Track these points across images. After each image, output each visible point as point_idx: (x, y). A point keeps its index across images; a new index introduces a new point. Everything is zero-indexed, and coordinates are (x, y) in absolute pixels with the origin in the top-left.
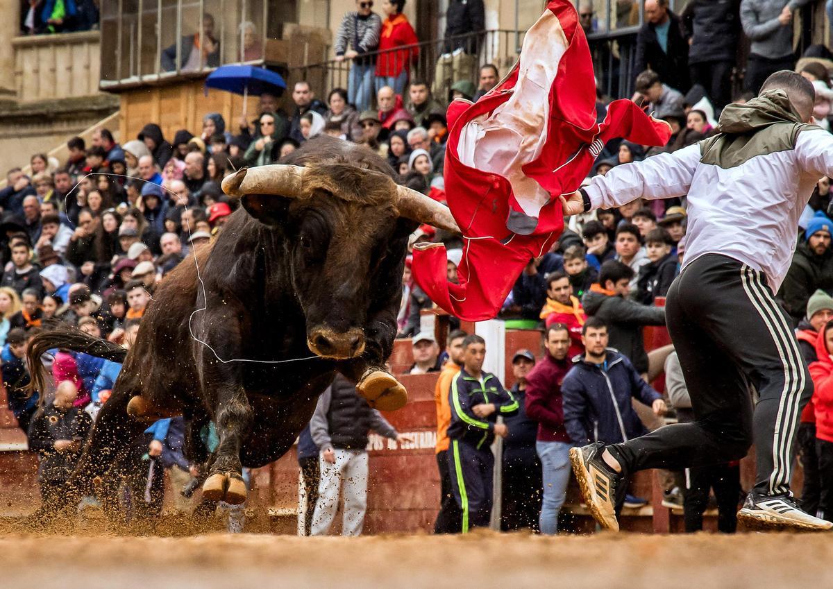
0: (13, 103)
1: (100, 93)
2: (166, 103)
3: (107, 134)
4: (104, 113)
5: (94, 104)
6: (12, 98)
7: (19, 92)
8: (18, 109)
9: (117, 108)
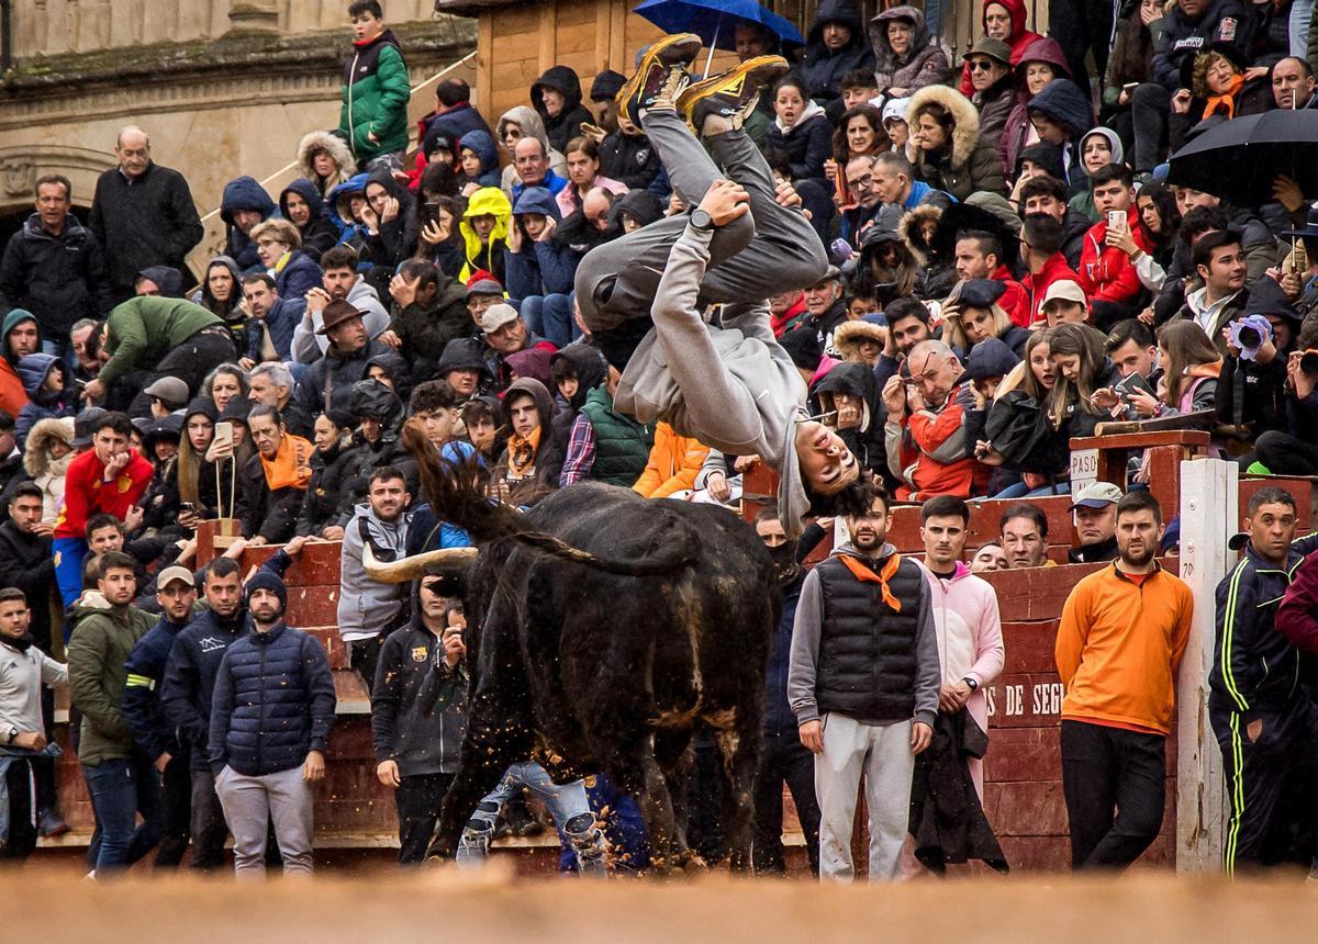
0: (272, 37)
1: (437, 16)
2: (567, 33)
3: (454, 96)
4: (447, 54)
5: (429, 38)
6: (269, 27)
7: (282, 16)
8: (280, 49)
9: (472, 45)
